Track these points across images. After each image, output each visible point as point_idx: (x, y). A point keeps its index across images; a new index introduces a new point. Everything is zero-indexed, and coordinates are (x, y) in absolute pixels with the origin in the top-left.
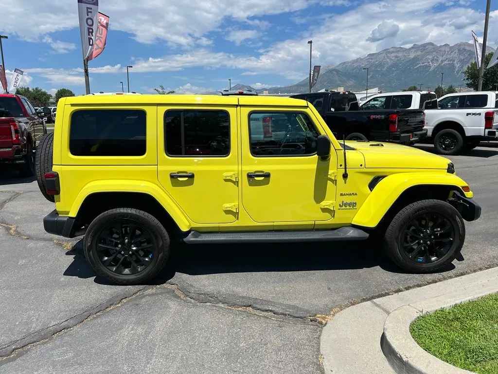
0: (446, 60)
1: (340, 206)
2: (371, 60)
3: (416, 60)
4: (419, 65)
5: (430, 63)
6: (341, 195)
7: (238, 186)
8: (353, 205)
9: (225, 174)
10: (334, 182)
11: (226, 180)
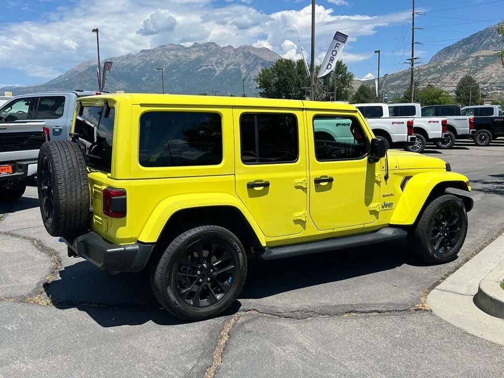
0: (231, 64)
1: (383, 207)
2: (144, 58)
3: (198, 61)
4: (203, 68)
5: (215, 66)
6: (384, 196)
7: (306, 193)
8: (390, 205)
9: (297, 181)
10: (379, 183)
11: (297, 187)
